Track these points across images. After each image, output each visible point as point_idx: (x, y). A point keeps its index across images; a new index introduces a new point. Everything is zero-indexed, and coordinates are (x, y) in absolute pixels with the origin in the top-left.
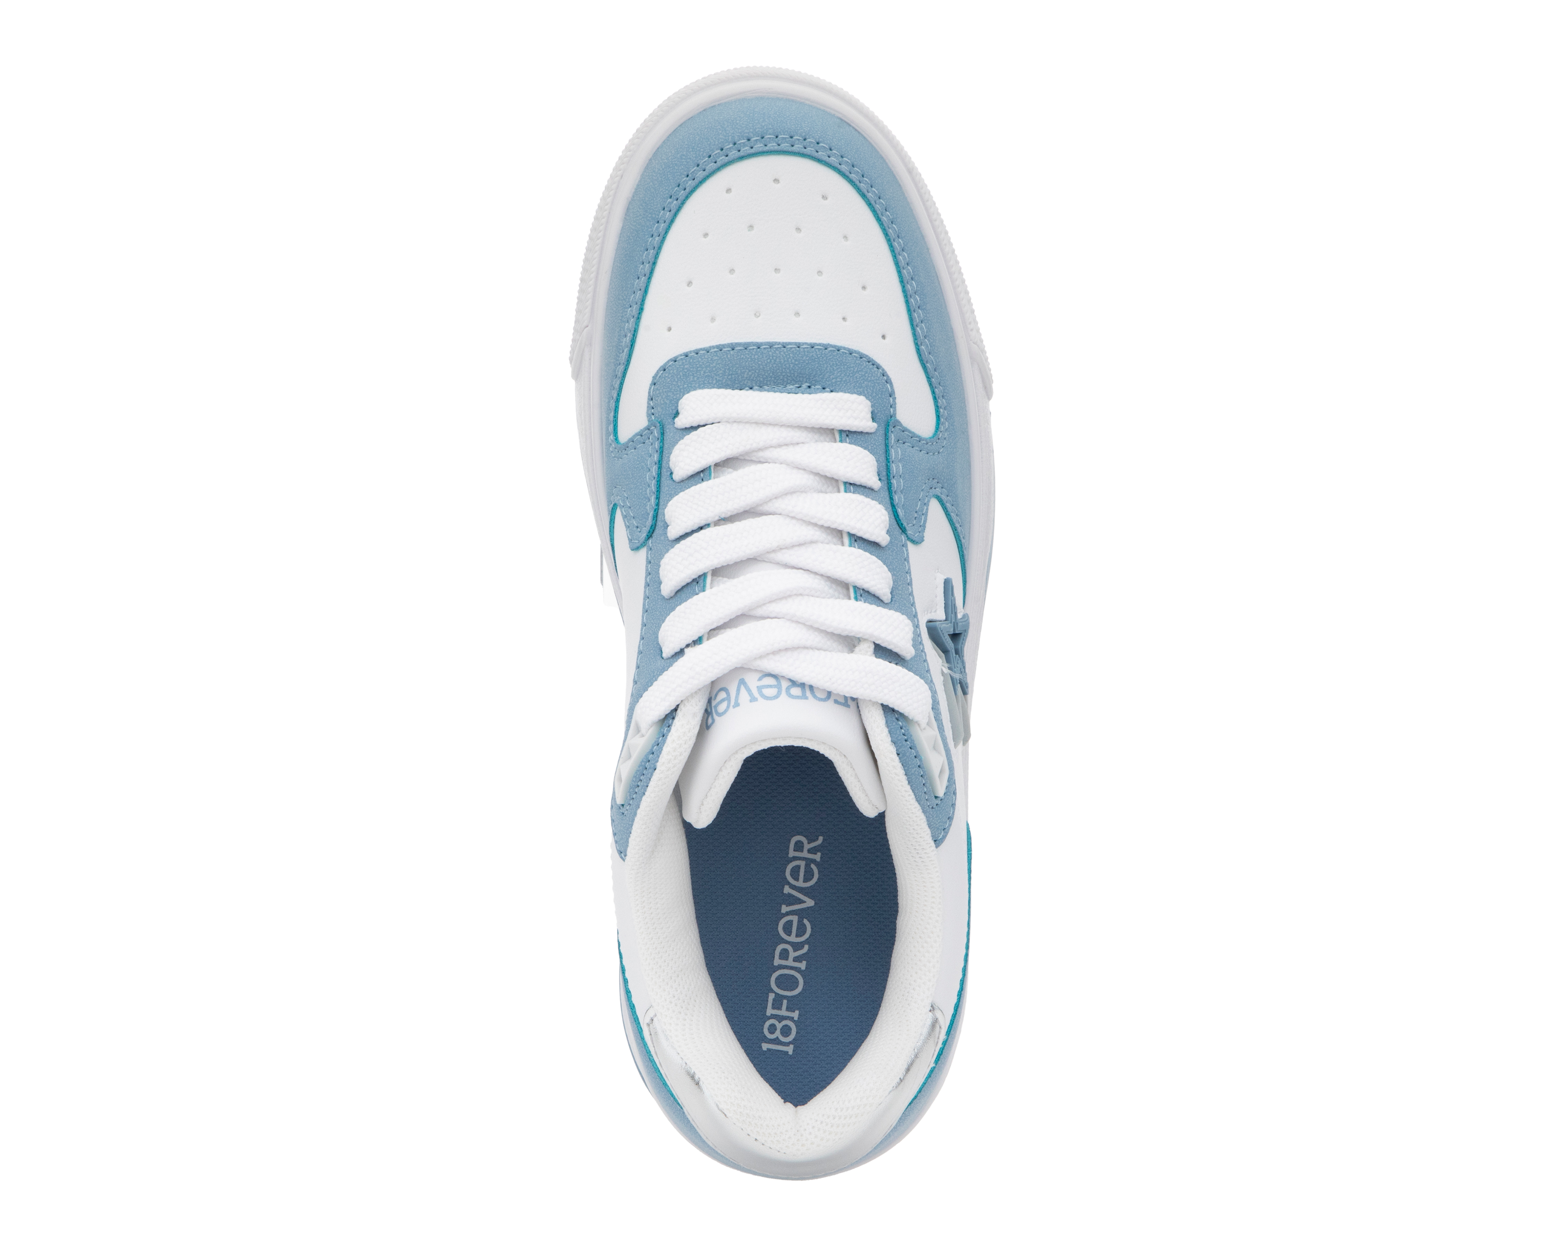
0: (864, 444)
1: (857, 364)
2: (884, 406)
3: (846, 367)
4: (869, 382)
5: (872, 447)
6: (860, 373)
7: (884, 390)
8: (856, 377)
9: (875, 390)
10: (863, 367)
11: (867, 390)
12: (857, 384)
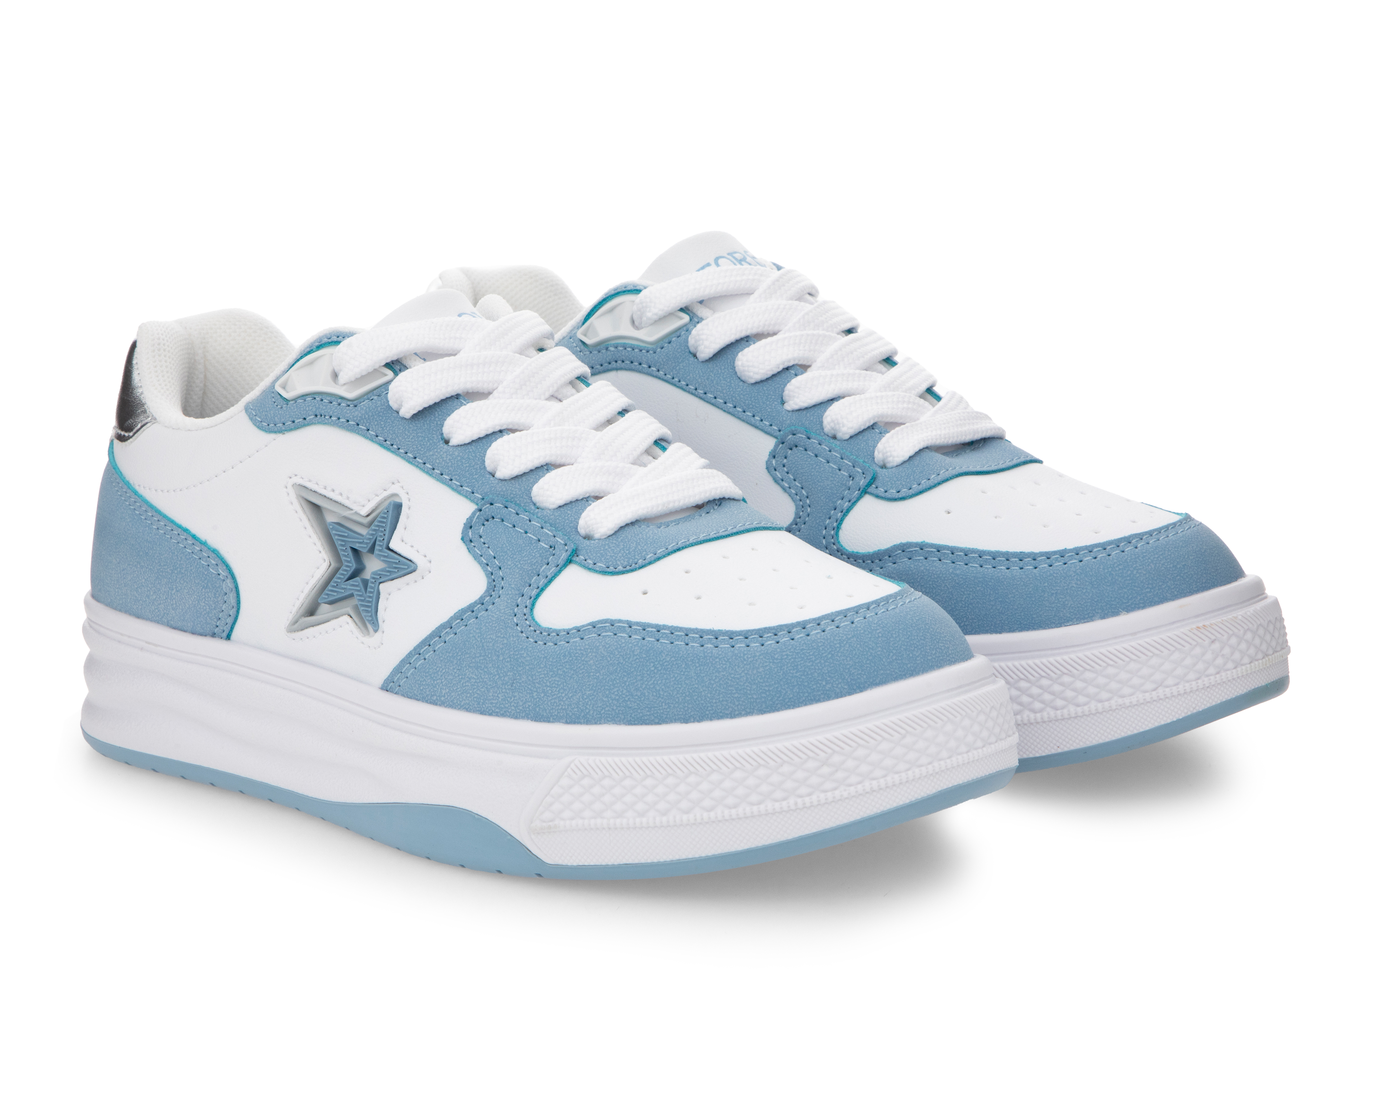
0: (576, 509)
1: (643, 551)
2: (590, 551)
3: (649, 542)
4: (620, 550)
5: (569, 514)
6: (633, 548)
7: (603, 559)
8: (633, 543)
9: (610, 550)
10: (636, 553)
11: (615, 543)
12: (626, 540)
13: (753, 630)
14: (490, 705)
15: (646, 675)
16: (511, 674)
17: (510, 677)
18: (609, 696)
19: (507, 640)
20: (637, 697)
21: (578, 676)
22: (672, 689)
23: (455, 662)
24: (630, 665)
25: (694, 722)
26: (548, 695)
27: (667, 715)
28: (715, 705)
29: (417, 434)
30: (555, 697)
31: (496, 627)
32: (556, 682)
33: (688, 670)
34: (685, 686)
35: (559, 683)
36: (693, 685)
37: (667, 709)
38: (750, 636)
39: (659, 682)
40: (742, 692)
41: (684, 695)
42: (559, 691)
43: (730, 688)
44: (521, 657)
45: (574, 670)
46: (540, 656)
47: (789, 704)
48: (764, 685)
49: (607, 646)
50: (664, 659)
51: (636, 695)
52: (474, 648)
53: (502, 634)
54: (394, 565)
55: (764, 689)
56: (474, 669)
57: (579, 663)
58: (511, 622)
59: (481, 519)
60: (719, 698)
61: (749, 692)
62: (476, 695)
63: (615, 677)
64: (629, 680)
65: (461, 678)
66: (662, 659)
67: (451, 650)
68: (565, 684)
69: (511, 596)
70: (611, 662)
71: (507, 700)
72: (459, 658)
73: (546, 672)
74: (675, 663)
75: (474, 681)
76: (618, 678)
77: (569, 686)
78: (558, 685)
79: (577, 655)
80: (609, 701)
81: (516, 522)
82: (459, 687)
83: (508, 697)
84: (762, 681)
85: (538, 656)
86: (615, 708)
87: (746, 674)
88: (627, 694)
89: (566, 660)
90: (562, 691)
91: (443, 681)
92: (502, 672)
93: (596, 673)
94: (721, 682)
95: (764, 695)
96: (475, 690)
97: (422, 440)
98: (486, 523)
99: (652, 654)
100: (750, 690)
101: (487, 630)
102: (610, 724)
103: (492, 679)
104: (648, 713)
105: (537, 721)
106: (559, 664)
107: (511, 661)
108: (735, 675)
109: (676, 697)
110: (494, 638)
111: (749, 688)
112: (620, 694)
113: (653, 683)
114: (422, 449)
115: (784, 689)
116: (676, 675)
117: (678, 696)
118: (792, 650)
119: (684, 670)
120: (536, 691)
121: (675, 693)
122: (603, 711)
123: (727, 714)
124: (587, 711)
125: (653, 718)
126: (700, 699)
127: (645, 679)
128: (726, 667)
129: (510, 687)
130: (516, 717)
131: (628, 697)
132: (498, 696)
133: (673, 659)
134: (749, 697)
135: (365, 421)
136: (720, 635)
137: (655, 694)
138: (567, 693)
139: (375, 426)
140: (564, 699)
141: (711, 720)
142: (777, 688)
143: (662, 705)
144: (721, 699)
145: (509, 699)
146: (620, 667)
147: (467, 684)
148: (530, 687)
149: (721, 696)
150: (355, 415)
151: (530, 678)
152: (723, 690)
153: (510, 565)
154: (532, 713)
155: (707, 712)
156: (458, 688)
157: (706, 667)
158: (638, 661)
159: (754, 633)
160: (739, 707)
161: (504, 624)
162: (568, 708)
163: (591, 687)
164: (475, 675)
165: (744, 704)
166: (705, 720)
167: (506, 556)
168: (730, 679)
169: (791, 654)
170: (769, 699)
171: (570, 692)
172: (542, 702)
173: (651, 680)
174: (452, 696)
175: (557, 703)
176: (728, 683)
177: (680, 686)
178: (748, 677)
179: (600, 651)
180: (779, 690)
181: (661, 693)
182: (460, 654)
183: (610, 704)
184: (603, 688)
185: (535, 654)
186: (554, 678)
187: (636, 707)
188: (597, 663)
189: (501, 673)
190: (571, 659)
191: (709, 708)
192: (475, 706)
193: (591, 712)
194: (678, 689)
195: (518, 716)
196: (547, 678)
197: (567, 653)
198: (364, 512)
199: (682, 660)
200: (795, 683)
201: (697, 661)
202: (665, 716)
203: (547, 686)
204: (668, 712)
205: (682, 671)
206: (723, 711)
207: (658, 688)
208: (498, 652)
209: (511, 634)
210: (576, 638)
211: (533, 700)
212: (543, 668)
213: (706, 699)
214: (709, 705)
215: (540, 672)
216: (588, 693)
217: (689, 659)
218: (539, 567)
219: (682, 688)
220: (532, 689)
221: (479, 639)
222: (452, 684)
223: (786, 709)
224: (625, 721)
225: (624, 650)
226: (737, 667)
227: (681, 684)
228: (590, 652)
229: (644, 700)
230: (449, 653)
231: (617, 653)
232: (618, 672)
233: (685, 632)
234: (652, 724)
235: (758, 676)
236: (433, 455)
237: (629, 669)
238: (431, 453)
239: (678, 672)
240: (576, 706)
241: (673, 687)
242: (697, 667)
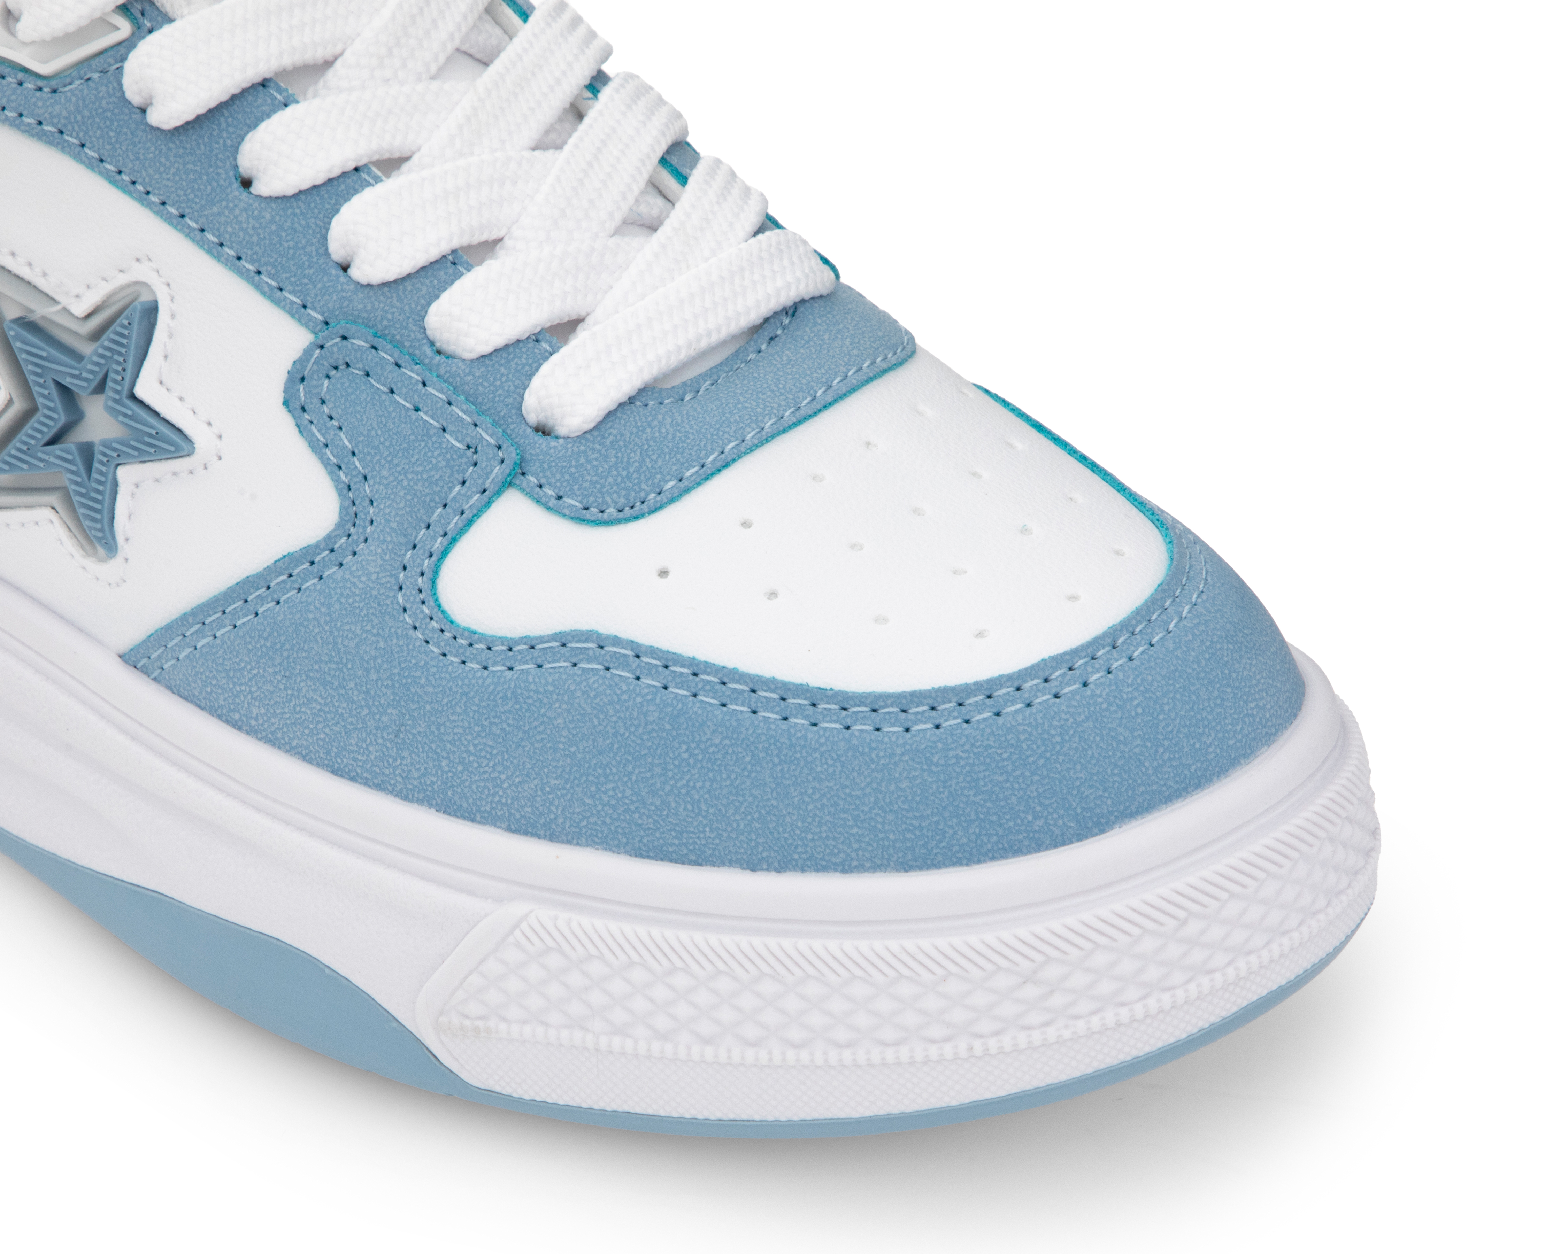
0: (516, 364)
1: (656, 473)
2: (550, 467)
3: (667, 450)
4: (610, 467)
5: (502, 375)
6: (637, 464)
7: (576, 487)
8: (635, 452)
9: (589, 467)
10: (643, 478)
11: (599, 451)
12: (621, 443)
13: (889, 696)
14: (351, 762)
15: (672, 767)
16: (395, 712)
17: (393, 718)
18: (597, 796)
19: (386, 641)
20: (653, 808)
21: (532, 744)
22: (724, 802)
23: (278, 660)
24: (639, 741)
25: (767, 870)
26: (470, 769)
27: (714, 850)
28: (811, 844)
29: (185, 164)
30: (486, 776)
31: (361, 610)
32: (488, 749)
33: (758, 769)
34: (750, 799)
35: (495, 752)
36: (768, 799)
37: (713, 839)
38: (883, 707)
39: (699, 785)
40: (866, 825)
41: (749, 817)
42: (493, 767)
43: (842, 815)
44: (416, 683)
45: (524, 732)
46: (454, 689)
47: (960, 855)
48: (910, 815)
49: (592, 694)
50: (708, 740)
51: (652, 804)
52: (317, 642)
53: (373, 627)
54: (147, 439)
55: (911, 825)
56: (318, 684)
57: (535, 720)
58: (392, 603)
59: (323, 365)
60: (820, 832)
61: (879, 826)
62: (322, 736)
63: (608, 760)
64: (637, 771)
65: (292, 695)
66: (704, 739)
67: (269, 635)
68: (506, 756)
69: (390, 547)
70: (601, 728)
71: (388, 761)
72: (285, 654)
73: (466, 724)
74: (730, 751)
75: (318, 707)
76: (614, 763)
77: (515, 761)
78: (491, 754)
79: (530, 701)
80: (596, 806)
81: (396, 383)
82: (286, 710)
83: (390, 756)
84: (906, 807)
85: (450, 689)
86: (608, 821)
87: (874, 790)
88: (634, 799)
89: (507, 708)
90: (499, 768)
91: (253, 689)
92: (376, 703)
93: (571, 746)
94: (825, 801)
95: (909, 835)
96: (320, 726)
97: (195, 180)
98: (333, 373)
99: (685, 726)
100: (883, 824)
101: (344, 612)
102: (597, 849)
103: (354, 712)
104: (676, 842)
105: (449, 814)
106: (493, 714)
107: (393, 685)
108: (853, 790)
109: (732, 818)
110: (359, 632)
111: (880, 820)
112: (620, 795)
113: (687, 785)
114: (197, 200)
115: (951, 827)
116: (733, 776)
117: (737, 817)
118: (967, 747)
119: (749, 767)
120: (448, 758)
121: (731, 812)
122: (585, 823)
123: (835, 864)
124: (552, 816)
125: (685, 851)
126: (781, 829)
127: (670, 774)
128: (834, 771)
129: (392, 737)
130: (405, 796)
131: (637, 805)
132: (367, 749)
133: (727, 742)
134: (881, 835)
135: (77, 128)
136: (822, 699)
137: (689, 807)
138: (510, 774)
139: (98, 139)
140: (505, 785)
141: (803, 870)
142: (937, 823)
143: (704, 832)
144: (824, 835)
145: (391, 760)
146: (619, 741)
147: (303, 709)
148: (433, 746)
149: (824, 828)
150: (55, 113)
151: (433, 728)
152: (828, 818)
153: (386, 478)
154: (439, 797)
155: (796, 856)
156: (285, 713)
157: (793, 767)
158: (655, 735)
159: (889, 702)
160: (860, 853)
161: (379, 605)
162: (512, 803)
163: (559, 772)
164: (321, 695)
165: (870, 848)
166: (790, 870)
167: (378, 457)
168: (843, 796)
169: (964, 755)
170: (921, 843)
171: (517, 773)
172: (458, 781)
173: (682, 778)
174: (273, 724)
175: (489, 790)
176: (838, 805)
177: (741, 799)
178: (880, 796)
179: (577, 700)
180: (941, 827)
181: (704, 807)
182: (287, 646)
183: (598, 812)
184: (584, 778)
185: (444, 683)
186: (484, 740)
187: (652, 826)
188: (571, 726)
189: (374, 705)
190: (517, 707)
191: (799, 850)
192: (321, 755)
193: (560, 821)
194: (737, 804)
195: (410, 796)
196: (469, 738)
197: (509, 694)
198: (80, 309)
199: (744, 746)
200: (973, 816)
201: (776, 752)
202: (709, 852)
203: (468, 752)
204: (717, 845)
205: (744, 769)
206: (827, 858)
207: (696, 797)
208: (368, 662)
209: (393, 630)
210: (527, 663)
211: (439, 772)
212: (459, 714)
213: (793, 830)
214: (799, 843)
215: (454, 721)
216: (553, 782)
217: (760, 746)
218: (446, 489)
219: (745, 804)
220: (439, 750)
221: (327, 628)
222: (273, 702)
223: (954, 864)
224: (628, 848)
225: (627, 709)
226: (855, 774)
227: (743, 795)
228: (557, 700)
229: (667, 815)
230: (266, 639)
231: (611, 712)
232: (615, 750)
233: (751, 685)
234: (683, 863)
235: (899, 797)
236: (219, 214)
237: (637, 748)
238: (215, 209)
239: (737, 769)
240: (529, 804)
241: (728, 798)
242: (775, 765)
